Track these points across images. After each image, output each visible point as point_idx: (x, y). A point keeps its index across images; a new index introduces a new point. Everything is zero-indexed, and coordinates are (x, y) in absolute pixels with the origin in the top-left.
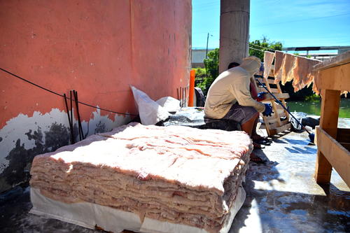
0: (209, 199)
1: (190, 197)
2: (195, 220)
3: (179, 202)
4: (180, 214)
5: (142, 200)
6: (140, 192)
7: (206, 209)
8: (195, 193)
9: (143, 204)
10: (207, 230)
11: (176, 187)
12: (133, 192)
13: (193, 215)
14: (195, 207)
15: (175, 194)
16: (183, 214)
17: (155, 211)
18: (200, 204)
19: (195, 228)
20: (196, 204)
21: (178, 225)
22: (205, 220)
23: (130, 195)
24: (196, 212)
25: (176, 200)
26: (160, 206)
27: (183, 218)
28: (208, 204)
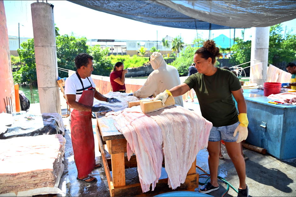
0: (48, 174)
1: (39, 176)
2: (43, 184)
3: (35, 180)
4: (36, 184)
5: (15, 185)
6: (14, 181)
7: (47, 179)
8: (41, 174)
9: (15, 187)
10: (49, 187)
11: (32, 174)
12: (9, 183)
13: (42, 183)
14: (42, 179)
15: (32, 177)
16: (37, 184)
17: (23, 187)
18: (44, 177)
19: (44, 188)
20: (43, 178)
21: (36, 189)
22: (47, 183)
23: (7, 185)
24: (43, 181)
25: (33, 179)
26: (25, 184)
27: (38, 186)
28: (48, 176)
